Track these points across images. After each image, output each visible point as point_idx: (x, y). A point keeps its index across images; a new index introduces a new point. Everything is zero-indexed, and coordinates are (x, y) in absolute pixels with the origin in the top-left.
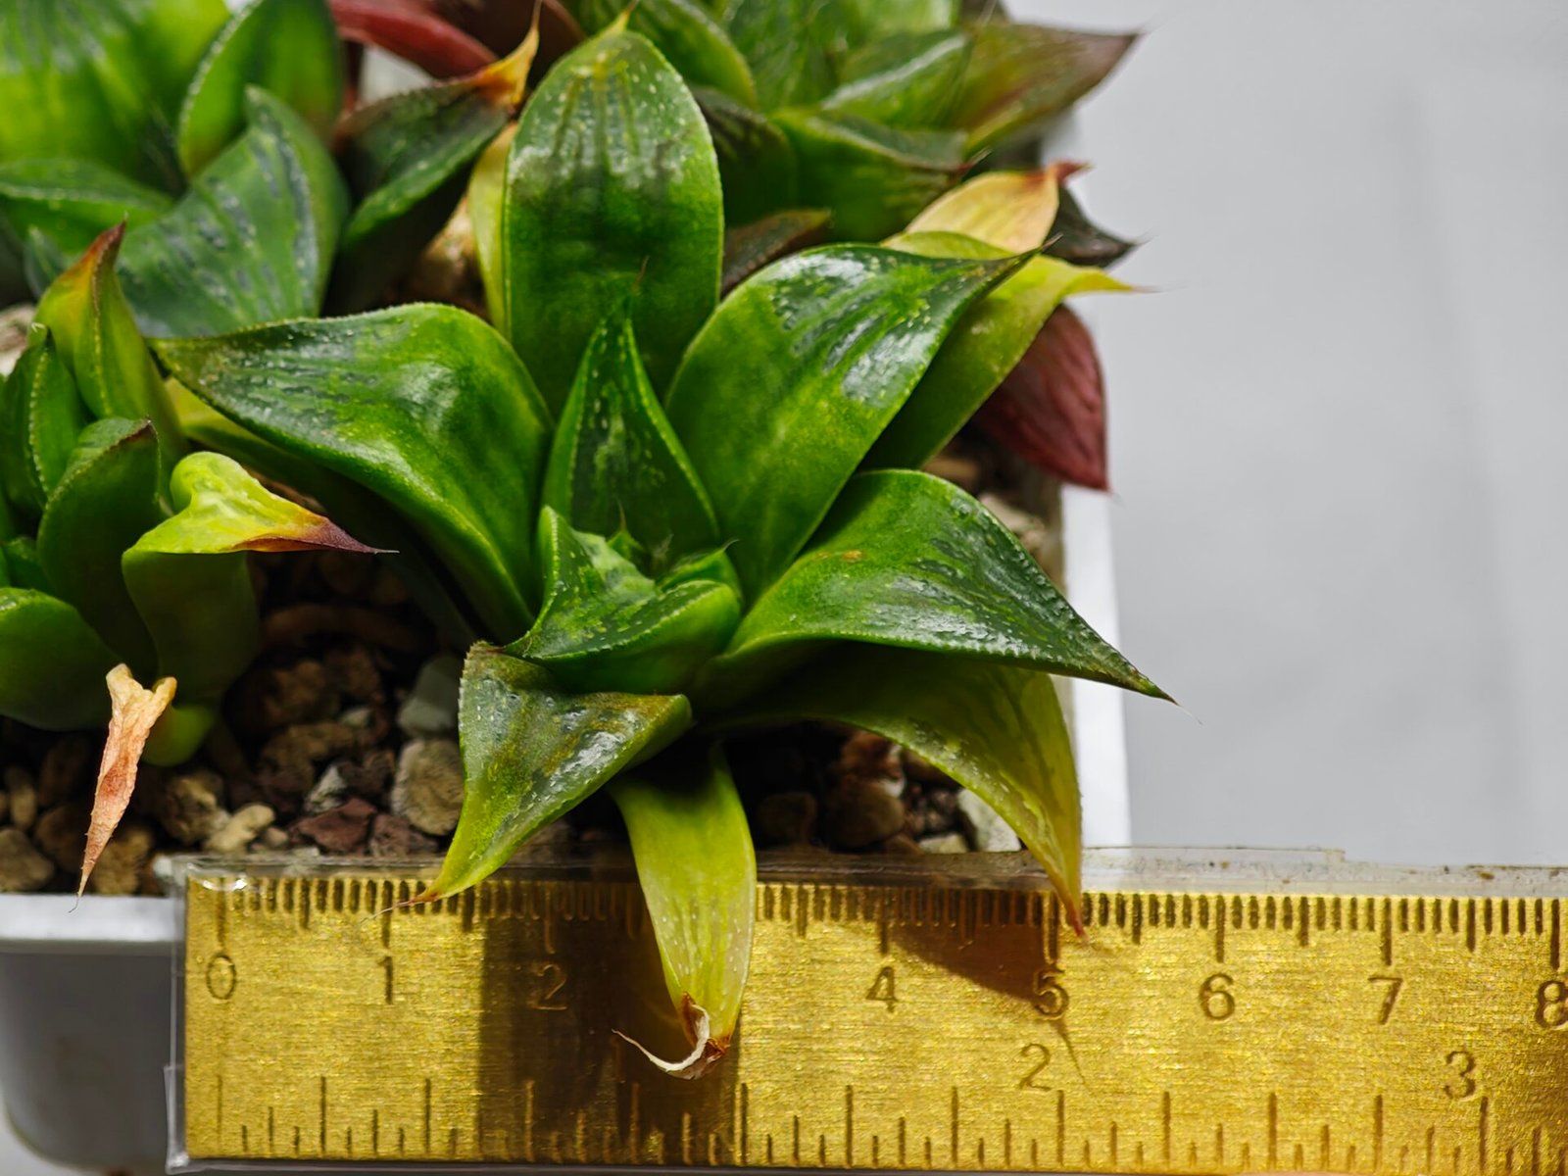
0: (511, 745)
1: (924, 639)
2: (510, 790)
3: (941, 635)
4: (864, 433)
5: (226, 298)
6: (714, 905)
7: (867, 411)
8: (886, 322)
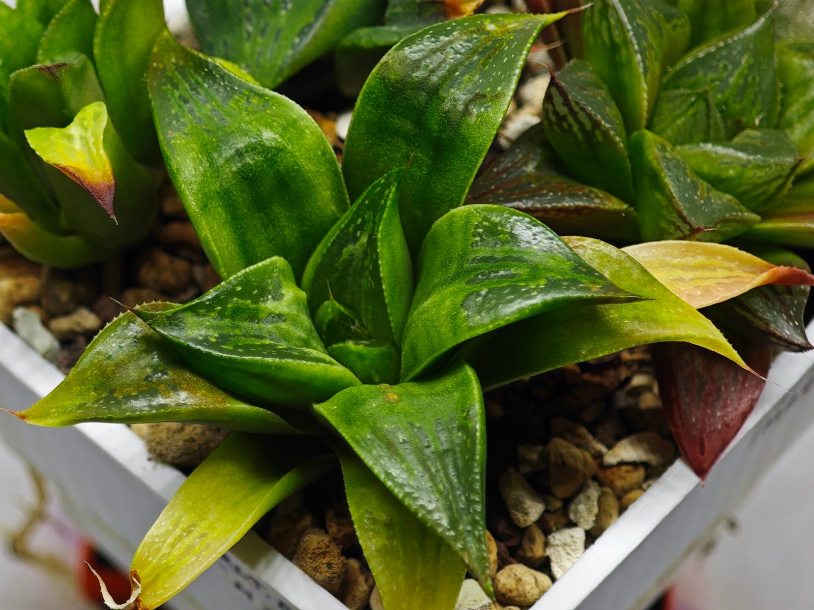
0: (112, 366)
1: (377, 470)
2: (96, 390)
3: (388, 475)
4: (455, 334)
5: (249, 34)
6: (203, 536)
7: (464, 322)
8: (515, 279)
